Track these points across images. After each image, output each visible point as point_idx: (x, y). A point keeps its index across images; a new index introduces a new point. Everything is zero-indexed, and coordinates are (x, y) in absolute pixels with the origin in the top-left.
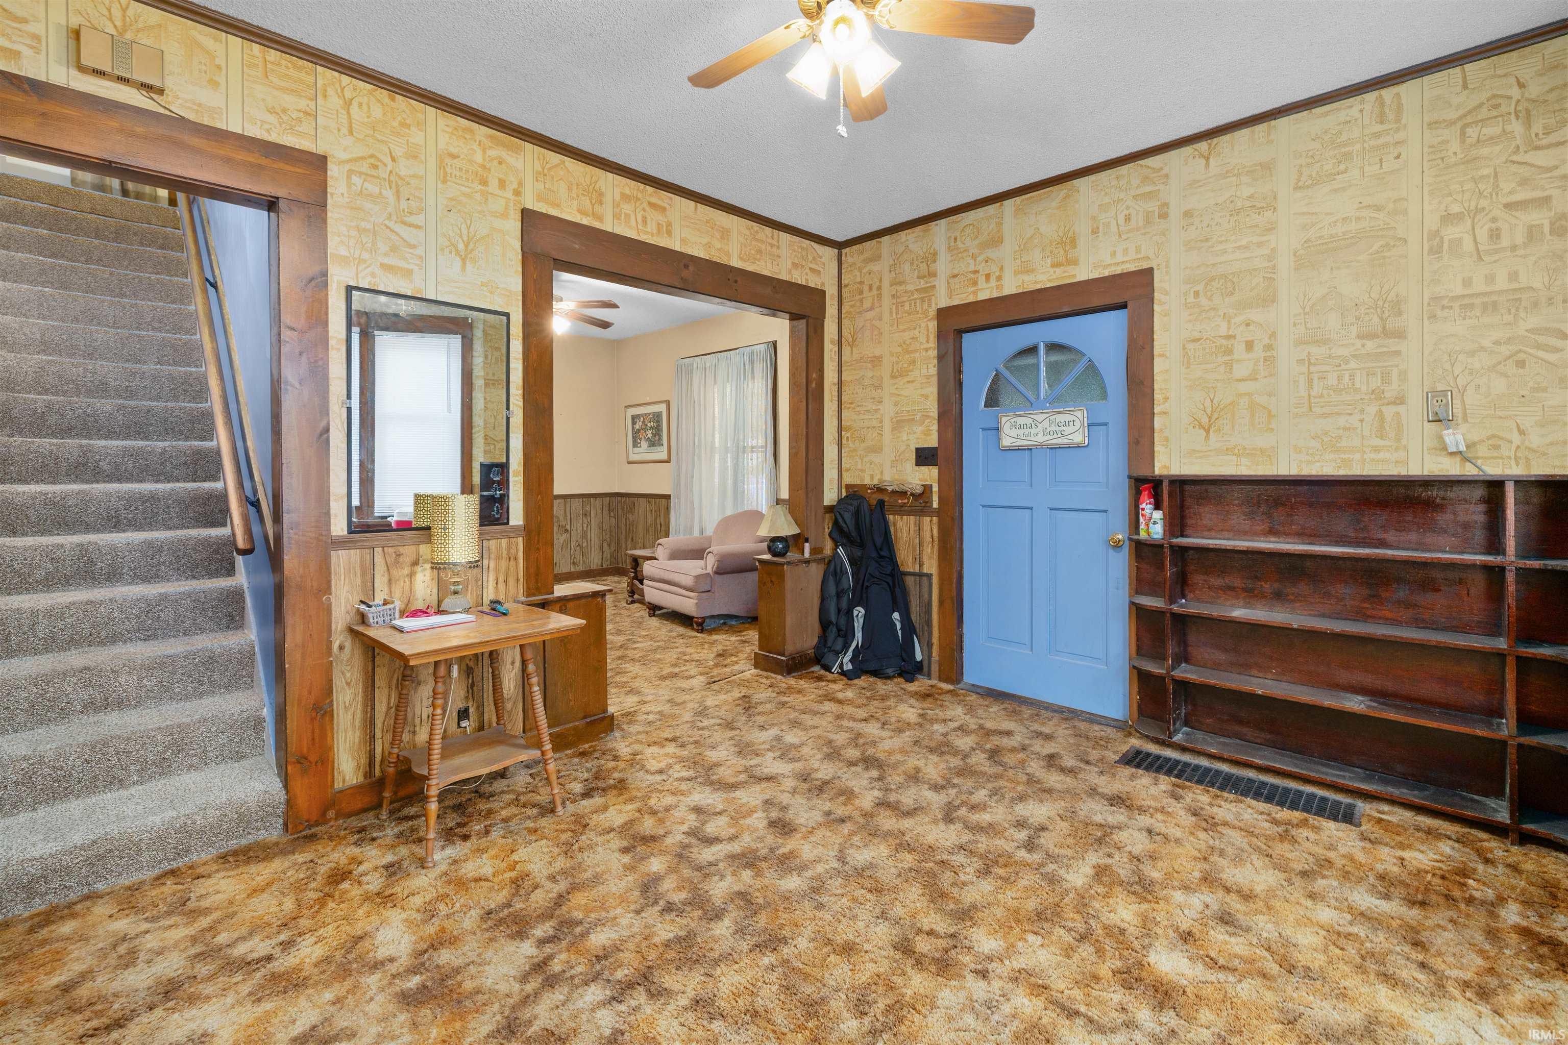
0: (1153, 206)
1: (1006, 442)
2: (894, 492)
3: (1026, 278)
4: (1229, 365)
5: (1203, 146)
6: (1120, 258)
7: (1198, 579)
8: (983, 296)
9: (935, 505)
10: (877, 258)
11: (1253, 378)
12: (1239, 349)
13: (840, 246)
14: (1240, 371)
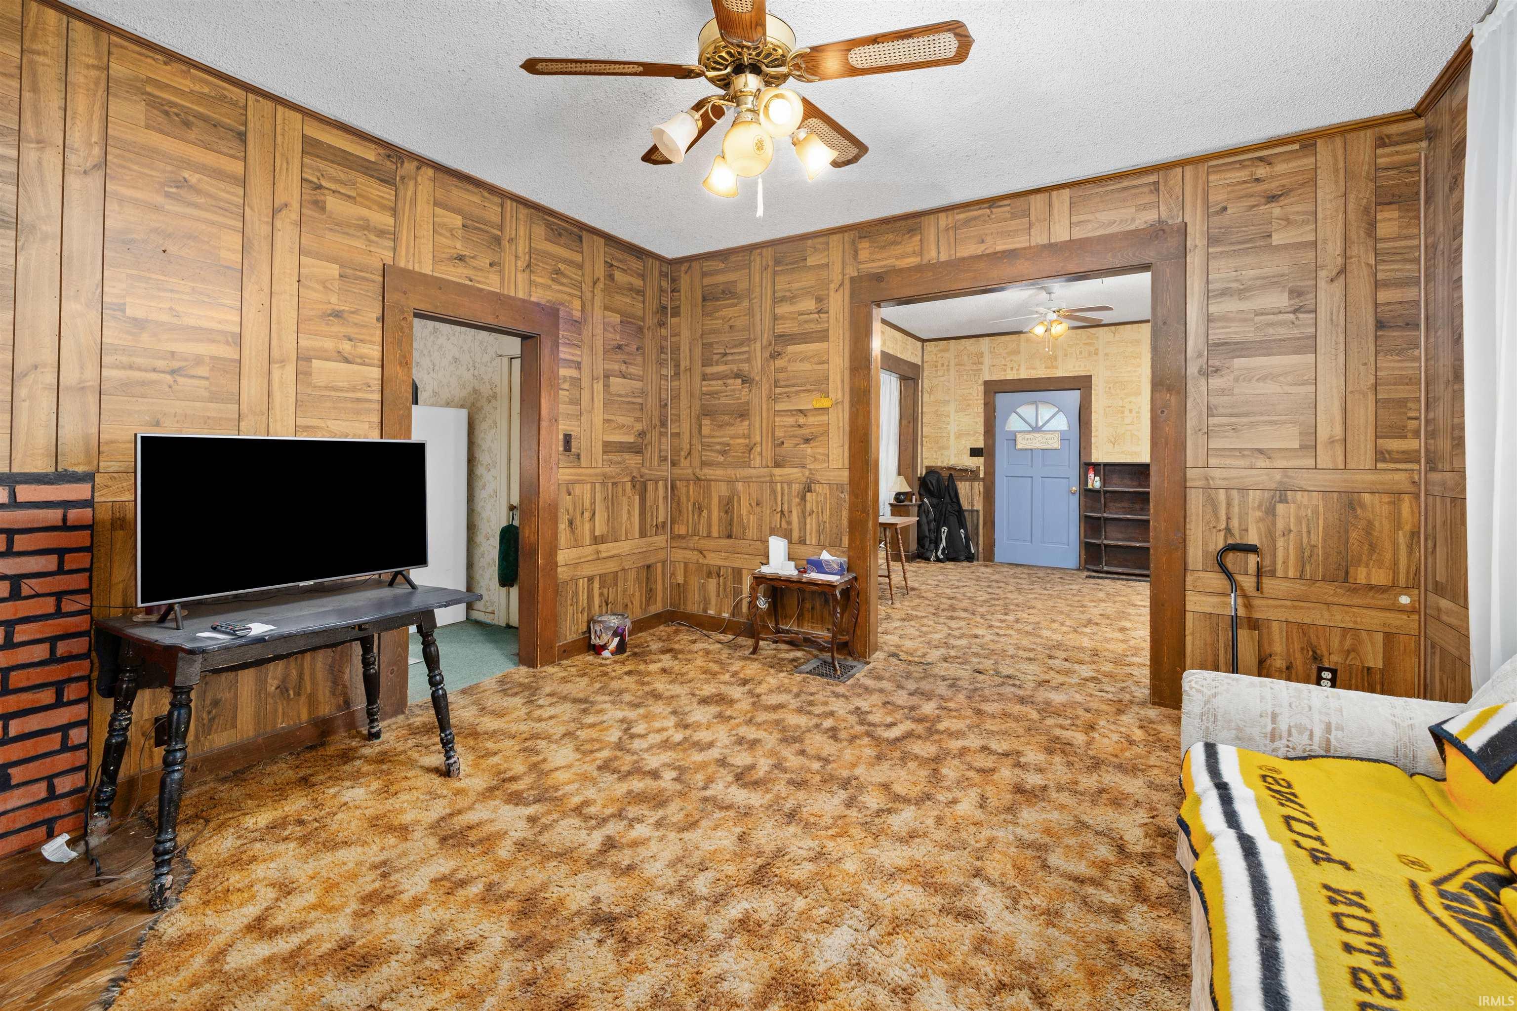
0: (1092, 349)
1: (1019, 446)
2: (960, 470)
3: (1033, 372)
4: (1123, 418)
5: (1113, 328)
6: (1077, 369)
7: (1111, 505)
8: (1009, 377)
9: (982, 475)
10: (946, 350)
11: (1132, 424)
12: (1127, 413)
13: (923, 341)
14: (1127, 421)
